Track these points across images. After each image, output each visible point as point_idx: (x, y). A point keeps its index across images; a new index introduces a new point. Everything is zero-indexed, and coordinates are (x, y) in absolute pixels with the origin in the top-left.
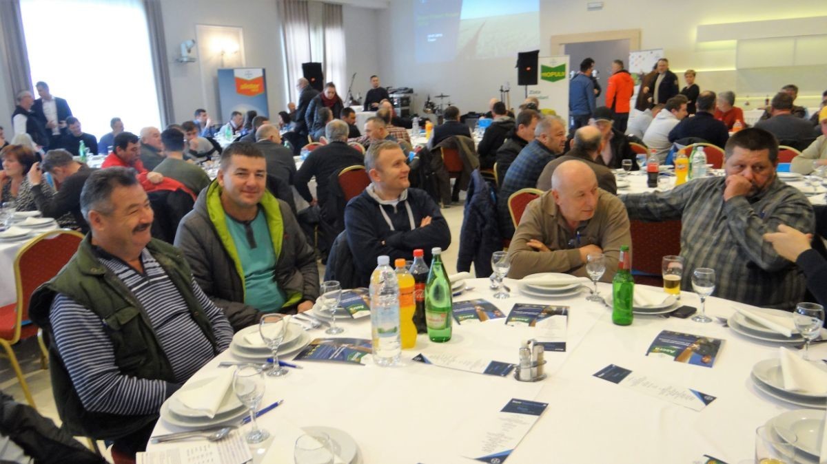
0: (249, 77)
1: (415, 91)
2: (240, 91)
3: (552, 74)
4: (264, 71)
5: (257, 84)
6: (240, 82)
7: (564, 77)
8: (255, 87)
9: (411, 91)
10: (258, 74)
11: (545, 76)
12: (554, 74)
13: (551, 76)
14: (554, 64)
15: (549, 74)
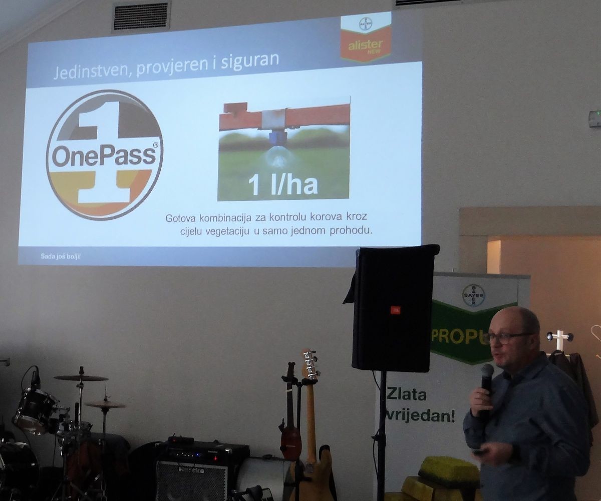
3: (467, 336)
11: (444, 339)
12: (475, 336)
13: (467, 342)
14: (478, 300)
15: (457, 336)
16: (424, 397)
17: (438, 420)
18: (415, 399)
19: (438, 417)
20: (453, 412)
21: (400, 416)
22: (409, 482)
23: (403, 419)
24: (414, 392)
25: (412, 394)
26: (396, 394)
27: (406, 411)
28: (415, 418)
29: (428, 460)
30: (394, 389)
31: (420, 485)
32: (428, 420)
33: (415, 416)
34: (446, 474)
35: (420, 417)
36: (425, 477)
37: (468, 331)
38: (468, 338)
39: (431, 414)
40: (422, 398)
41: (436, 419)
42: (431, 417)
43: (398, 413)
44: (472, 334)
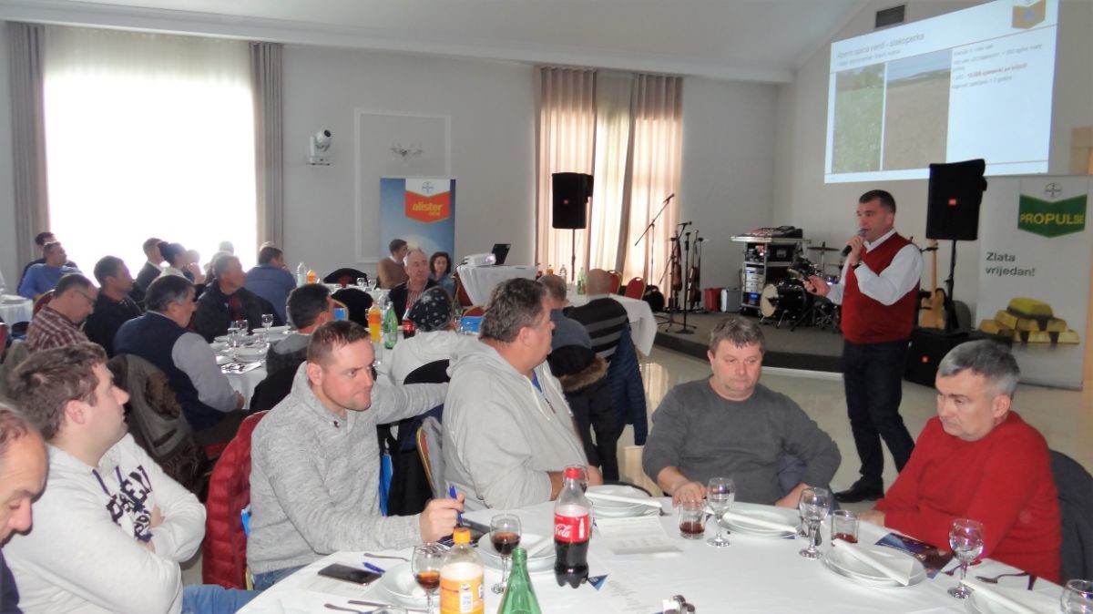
0: (428, 192)
1: (806, 235)
2: (410, 213)
3: (1047, 218)
4: (453, 183)
5: (439, 204)
6: (413, 198)
7: (1080, 227)
8: (435, 209)
9: (798, 234)
10: (442, 187)
11: (1029, 222)
12: (1053, 219)
13: (1046, 223)
14: (1056, 194)
15: (1039, 219)
16: (1013, 259)
18: (1006, 260)
19: (1022, 273)
20: (1034, 270)
22: (1000, 314)
23: (998, 273)
25: (1004, 257)
26: (993, 257)
27: (1000, 268)
29: (1014, 300)
30: (992, 254)
31: (1007, 316)
32: (1015, 274)
33: (1006, 272)
34: (1027, 310)
35: (1010, 272)
36: (1011, 311)
37: (1048, 215)
38: (1047, 220)
39: (1017, 270)
41: (1020, 274)
42: (1017, 272)
43: (994, 269)
44: (1050, 217)
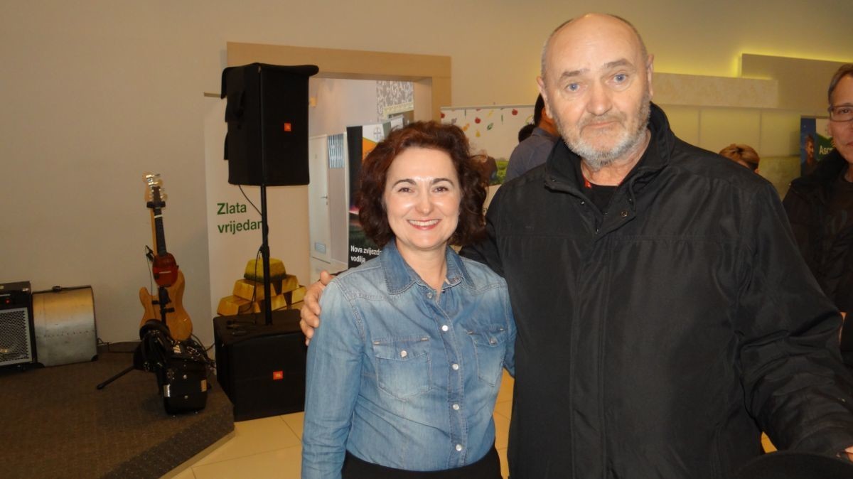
17: (255, 228)
18: (238, 212)
19: (255, 225)
21: (229, 228)
23: (231, 231)
24: (238, 206)
25: (236, 208)
26: (224, 210)
27: (232, 224)
28: (239, 229)
29: (250, 264)
30: (223, 205)
31: (245, 285)
32: (248, 229)
33: (239, 227)
35: (242, 228)
36: (248, 278)
39: (250, 223)
40: (243, 210)
41: (253, 227)
42: (250, 225)
43: (227, 226)
